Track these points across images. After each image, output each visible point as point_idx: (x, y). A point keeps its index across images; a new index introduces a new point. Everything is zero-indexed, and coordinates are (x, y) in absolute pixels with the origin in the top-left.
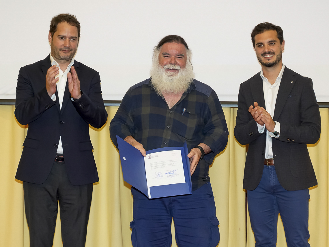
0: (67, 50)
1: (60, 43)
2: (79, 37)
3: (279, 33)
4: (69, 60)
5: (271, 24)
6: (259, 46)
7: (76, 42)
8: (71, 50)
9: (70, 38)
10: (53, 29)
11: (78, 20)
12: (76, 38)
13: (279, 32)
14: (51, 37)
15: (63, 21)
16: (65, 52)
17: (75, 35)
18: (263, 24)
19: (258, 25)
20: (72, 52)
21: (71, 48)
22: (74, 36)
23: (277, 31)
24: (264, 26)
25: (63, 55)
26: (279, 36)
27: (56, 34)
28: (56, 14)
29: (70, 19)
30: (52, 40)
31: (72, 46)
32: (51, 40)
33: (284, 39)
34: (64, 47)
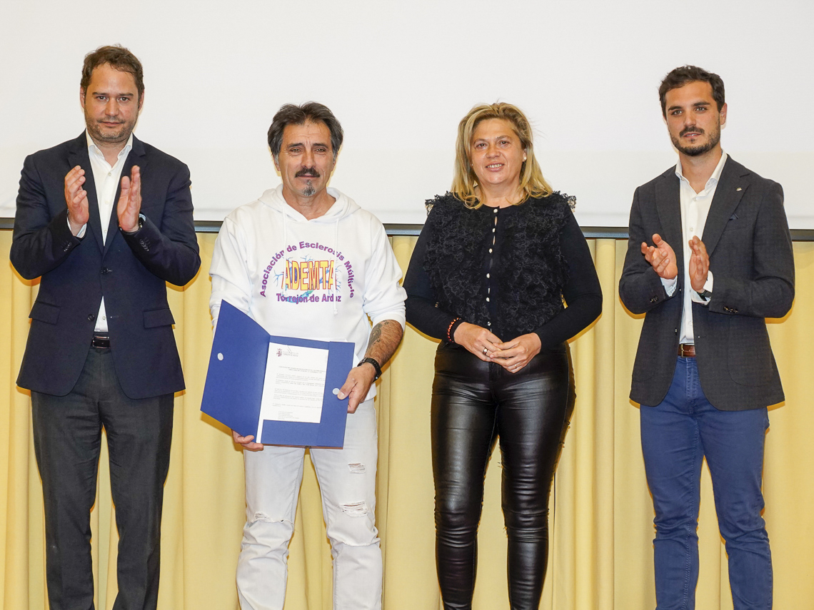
0: (112, 121)
1: (99, 108)
3: (715, 88)
5: (699, 69)
6: (673, 114)
7: (132, 103)
9: (117, 97)
10: (85, 79)
12: (130, 97)
13: (717, 85)
16: (109, 125)
18: (683, 68)
19: (674, 72)
20: (125, 125)
21: (120, 117)
22: (125, 92)
23: (712, 84)
24: (685, 72)
25: (105, 131)
26: (715, 93)
27: (89, 89)
31: (123, 112)
33: (726, 102)
34: (107, 115)
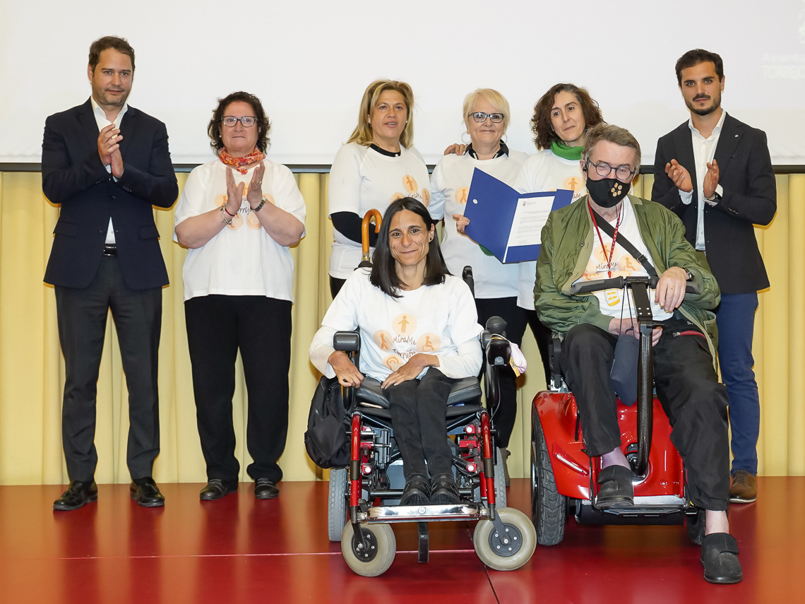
0: (116, 90)
1: (106, 80)
2: (133, 70)
3: (717, 65)
4: (119, 105)
6: (688, 84)
7: (130, 77)
8: (123, 91)
9: (120, 72)
10: (94, 59)
11: (131, 45)
12: (128, 73)
13: (718, 63)
14: (91, 72)
15: (108, 47)
16: (113, 93)
17: (128, 67)
20: (124, 93)
21: (122, 87)
22: (126, 69)
23: (715, 63)
24: (695, 55)
25: (110, 98)
26: (717, 69)
27: (98, 67)
28: (97, 38)
29: (118, 43)
30: (93, 76)
31: (124, 84)
32: (91, 76)
34: (113, 85)
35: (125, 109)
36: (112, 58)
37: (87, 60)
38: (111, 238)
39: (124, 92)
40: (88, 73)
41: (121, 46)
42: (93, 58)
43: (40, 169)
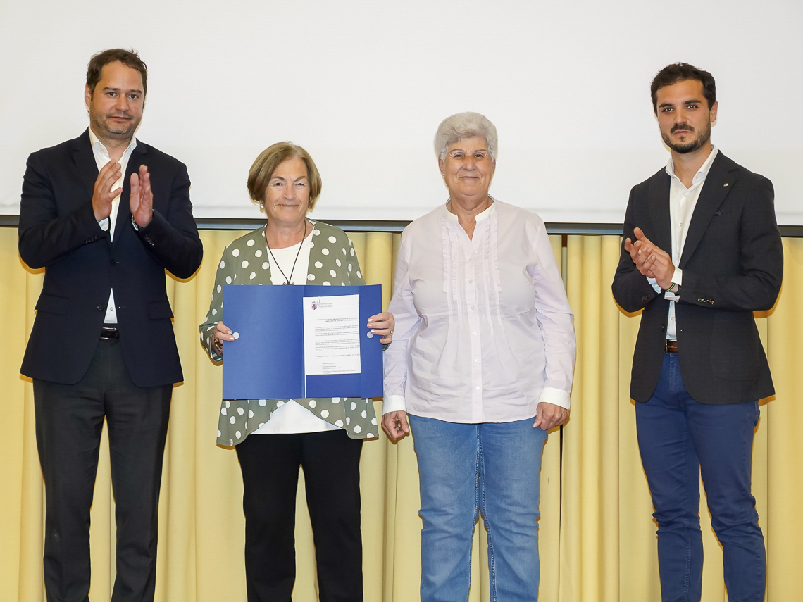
0: (122, 116)
1: (108, 104)
2: (145, 92)
3: (707, 86)
4: (127, 136)
6: (664, 110)
7: (140, 101)
8: (130, 119)
9: (127, 94)
10: (94, 76)
11: (142, 59)
12: (138, 94)
13: (708, 83)
14: (89, 95)
15: (113, 61)
16: (118, 120)
17: (138, 86)
21: (130, 113)
22: (135, 89)
23: (703, 82)
24: (676, 70)
25: (113, 126)
26: (706, 91)
27: (99, 86)
30: (92, 100)
31: (133, 109)
32: (89, 101)
34: (117, 110)
35: (133, 145)
36: (119, 76)
37: (85, 81)
38: (111, 316)
39: (132, 120)
40: (86, 97)
41: (130, 59)
42: (92, 75)
43: (18, 224)
